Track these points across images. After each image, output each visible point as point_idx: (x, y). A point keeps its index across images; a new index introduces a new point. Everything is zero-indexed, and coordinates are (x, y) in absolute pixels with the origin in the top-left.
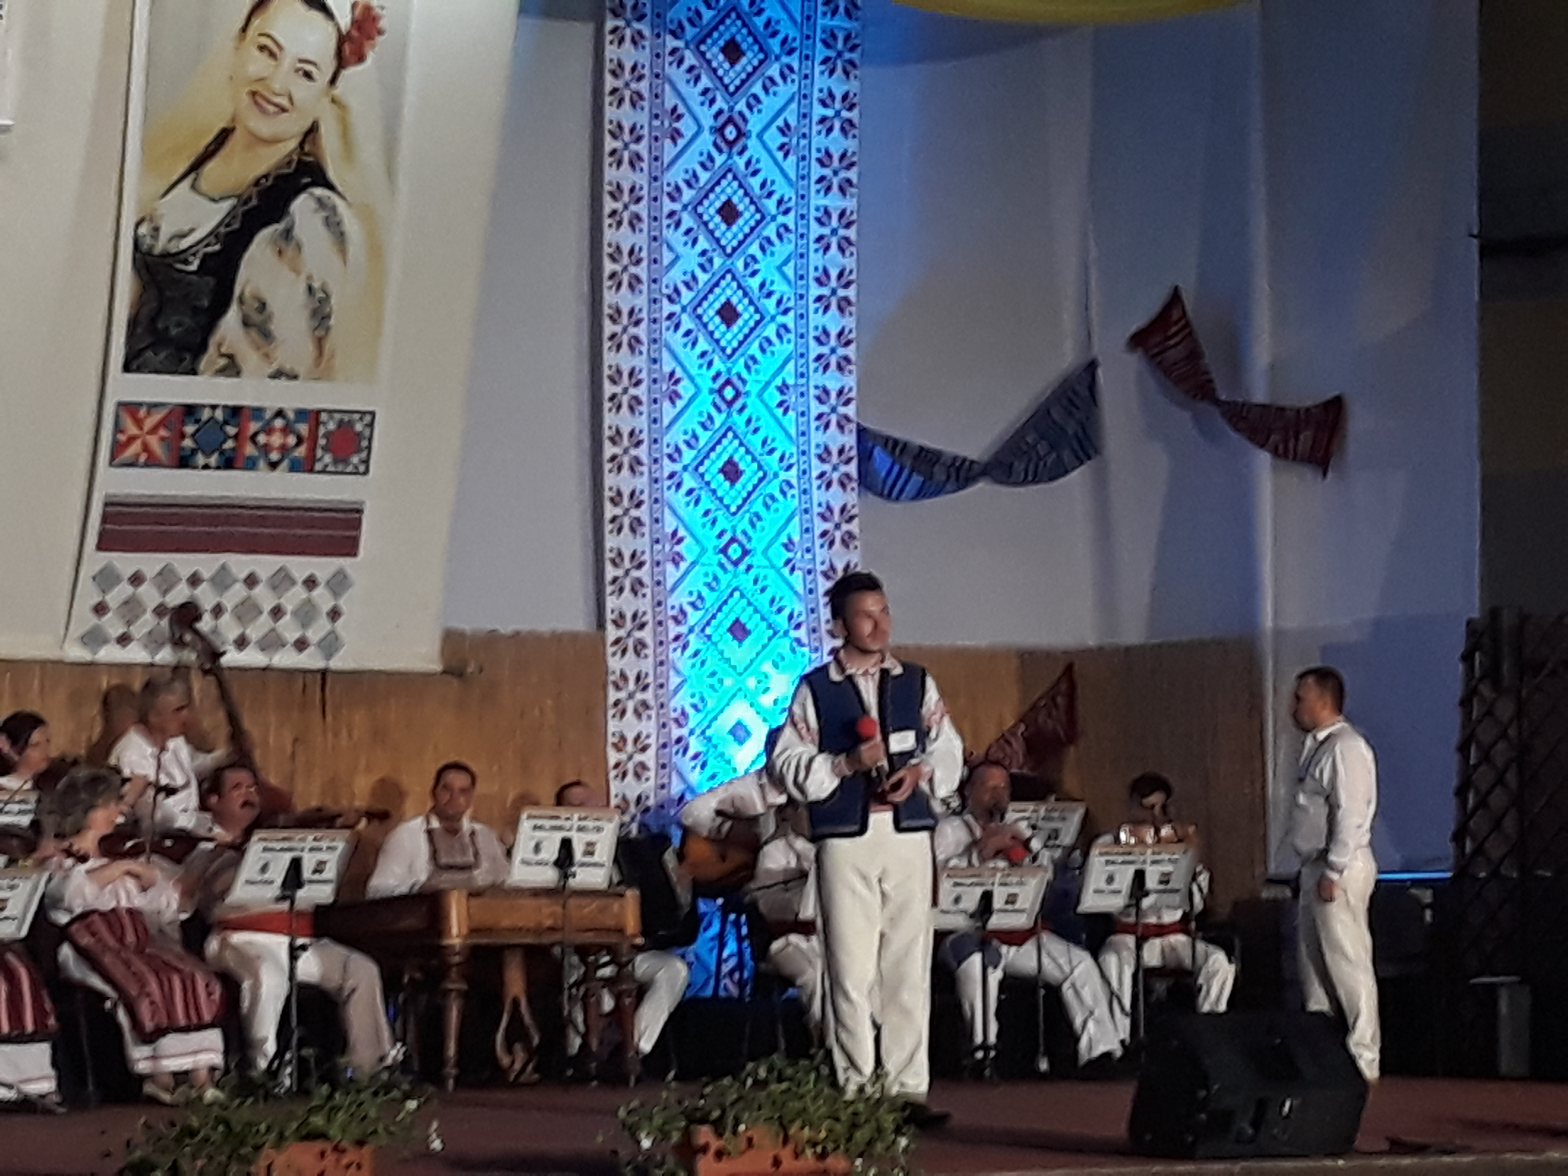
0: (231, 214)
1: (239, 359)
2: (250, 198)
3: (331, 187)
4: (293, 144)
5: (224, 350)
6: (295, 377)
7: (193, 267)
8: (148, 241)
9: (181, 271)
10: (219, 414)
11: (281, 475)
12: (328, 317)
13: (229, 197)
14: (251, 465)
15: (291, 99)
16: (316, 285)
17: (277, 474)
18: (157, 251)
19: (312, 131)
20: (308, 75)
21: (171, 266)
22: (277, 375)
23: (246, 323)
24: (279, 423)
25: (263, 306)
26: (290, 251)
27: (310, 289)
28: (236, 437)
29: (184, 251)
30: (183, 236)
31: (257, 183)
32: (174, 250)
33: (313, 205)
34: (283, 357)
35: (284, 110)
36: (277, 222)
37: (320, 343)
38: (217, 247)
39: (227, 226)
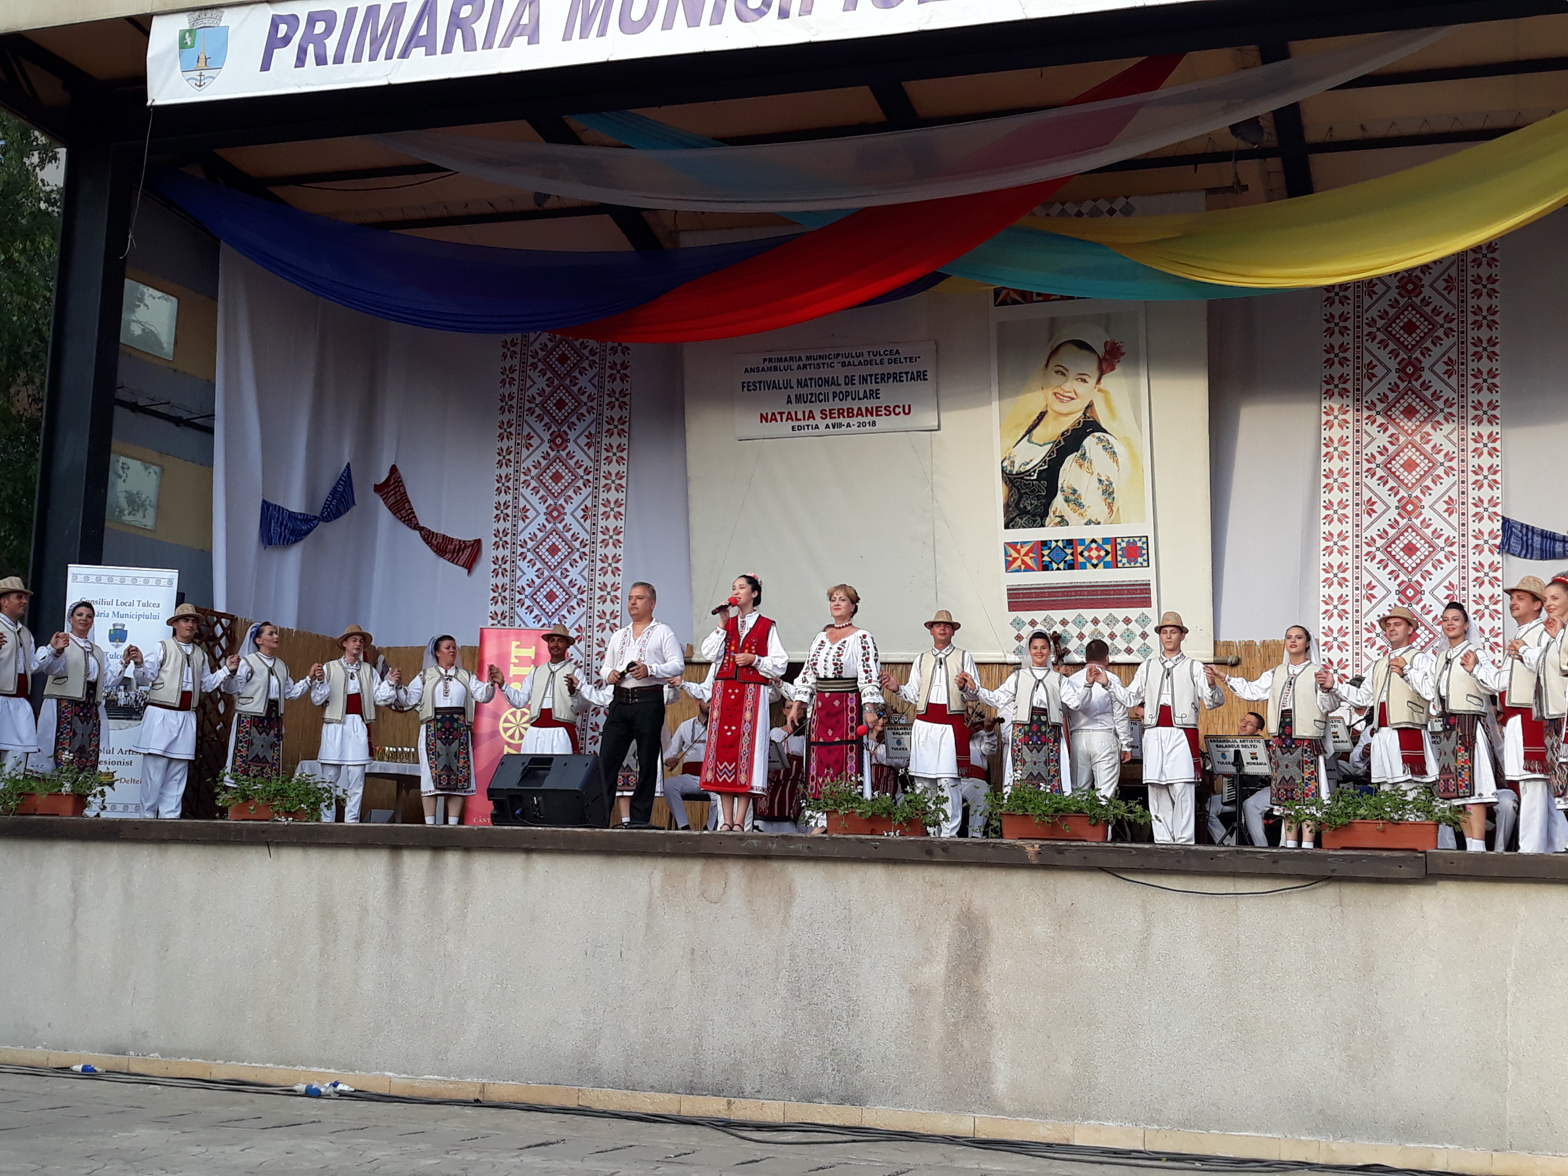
0: (1051, 452)
1: (1066, 518)
2: (1060, 442)
3: (1105, 431)
4: (1080, 414)
5: (1057, 514)
6: (1099, 523)
7: (1035, 477)
8: (1009, 468)
9: (1027, 480)
10: (1060, 544)
11: (1100, 569)
12: (1113, 492)
13: (1049, 443)
14: (1083, 567)
15: (1076, 394)
16: (1103, 478)
17: (1097, 570)
18: (1014, 473)
19: (1090, 406)
20: (1085, 381)
21: (1022, 478)
22: (1089, 523)
23: (1067, 500)
24: (1094, 545)
25: (1075, 491)
26: (1086, 464)
27: (1100, 481)
28: (1072, 554)
29: (1029, 470)
30: (1028, 463)
31: (1063, 434)
32: (1023, 471)
33: (1095, 440)
34: (1090, 514)
35: (1072, 399)
36: (1077, 451)
37: (1110, 506)
38: (1046, 467)
39: (1050, 456)
